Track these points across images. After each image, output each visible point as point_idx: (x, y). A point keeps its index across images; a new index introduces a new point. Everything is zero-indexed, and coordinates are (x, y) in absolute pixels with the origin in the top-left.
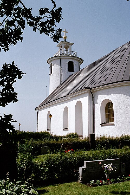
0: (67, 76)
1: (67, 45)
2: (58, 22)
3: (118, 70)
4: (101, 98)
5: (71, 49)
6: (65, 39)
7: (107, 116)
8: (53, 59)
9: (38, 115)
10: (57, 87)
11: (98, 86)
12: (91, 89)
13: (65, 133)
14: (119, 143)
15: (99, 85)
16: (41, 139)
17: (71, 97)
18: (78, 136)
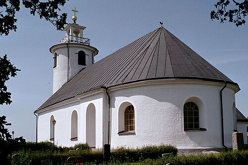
0: (77, 71)
1: (77, 30)
2: (63, 5)
3: (142, 66)
4: (119, 101)
5: (82, 35)
6: (75, 21)
7: (126, 123)
8: (58, 47)
9: (38, 120)
10: (63, 84)
11: (116, 86)
12: (107, 89)
13: (72, 144)
14: (139, 156)
15: (117, 84)
16: (41, 150)
17: (81, 99)
18: (89, 148)
